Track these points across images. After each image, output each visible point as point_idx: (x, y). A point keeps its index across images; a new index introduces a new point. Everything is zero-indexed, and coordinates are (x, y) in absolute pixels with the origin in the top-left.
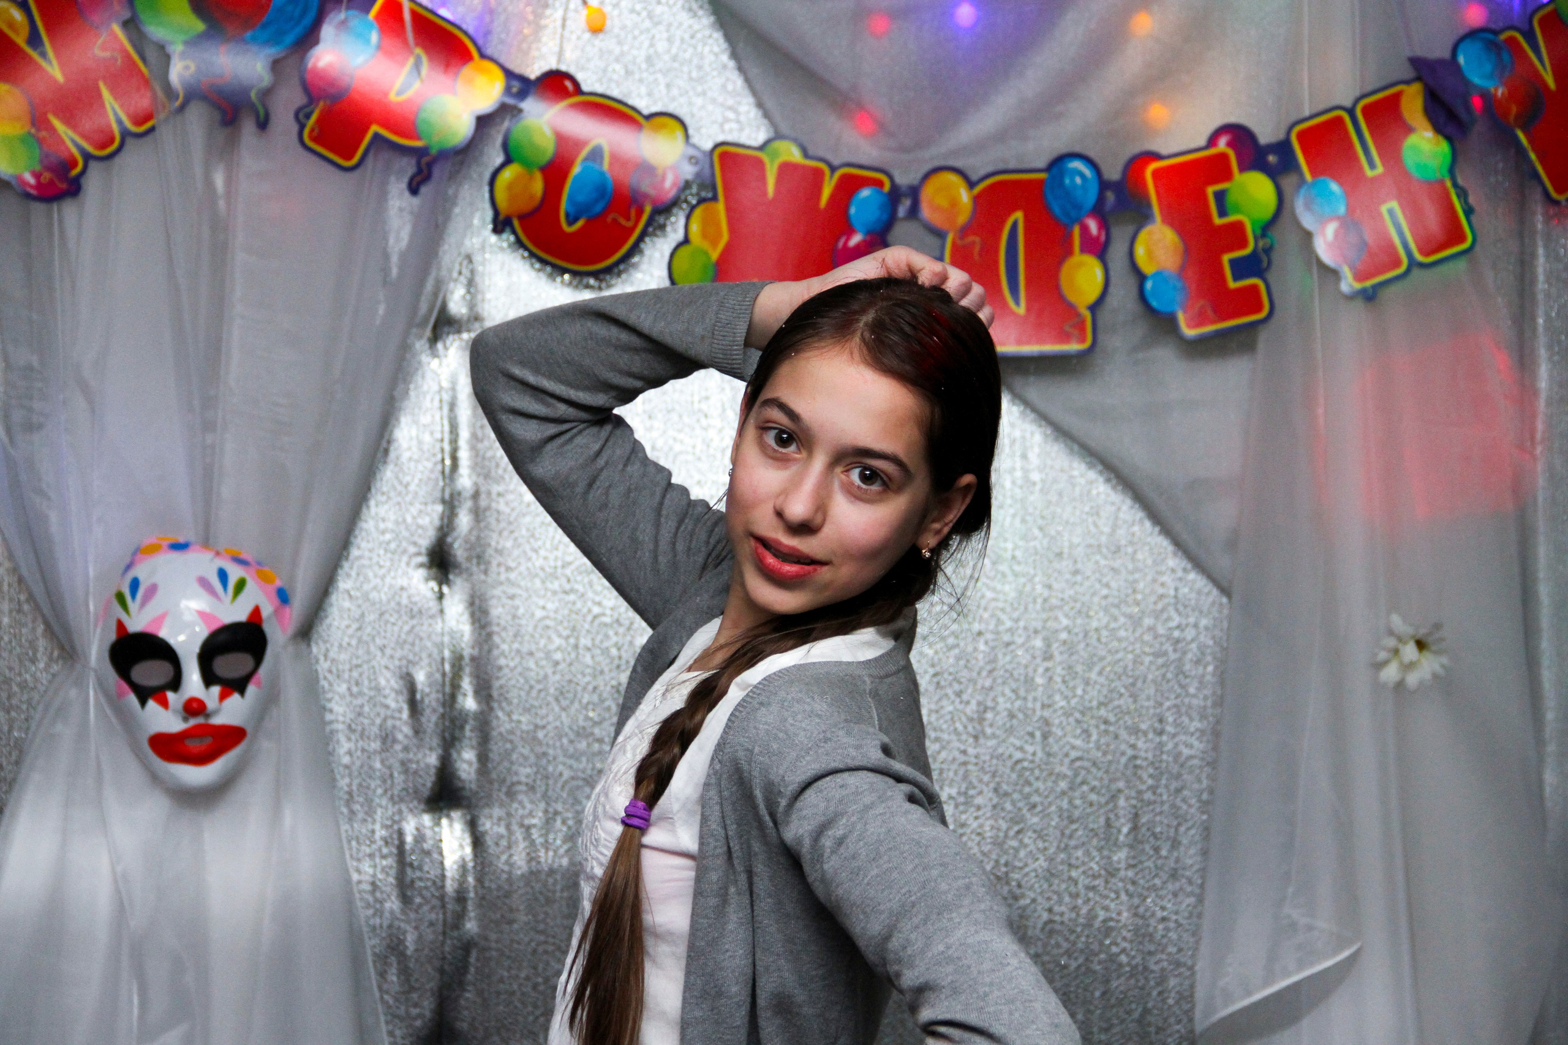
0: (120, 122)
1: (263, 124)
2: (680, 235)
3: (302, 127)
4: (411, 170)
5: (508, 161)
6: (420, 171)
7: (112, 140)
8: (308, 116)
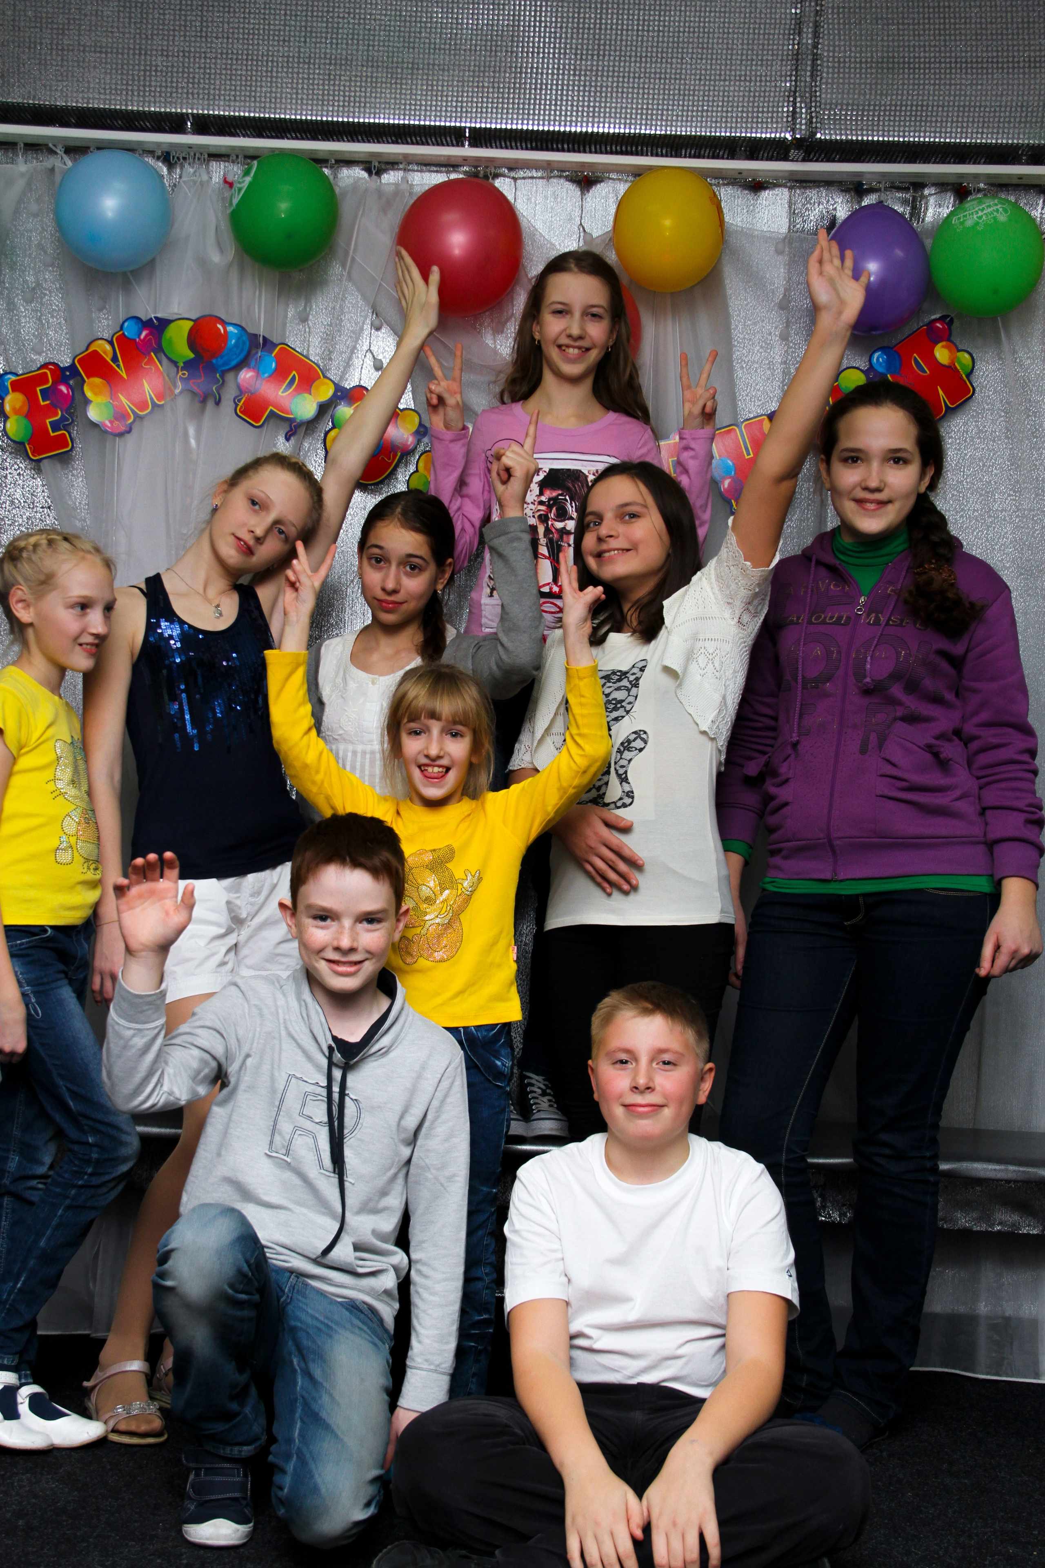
0: (151, 399)
1: (218, 403)
2: (412, 468)
3: (237, 405)
4: (288, 429)
5: (334, 427)
6: (291, 430)
7: (147, 407)
8: (239, 401)
